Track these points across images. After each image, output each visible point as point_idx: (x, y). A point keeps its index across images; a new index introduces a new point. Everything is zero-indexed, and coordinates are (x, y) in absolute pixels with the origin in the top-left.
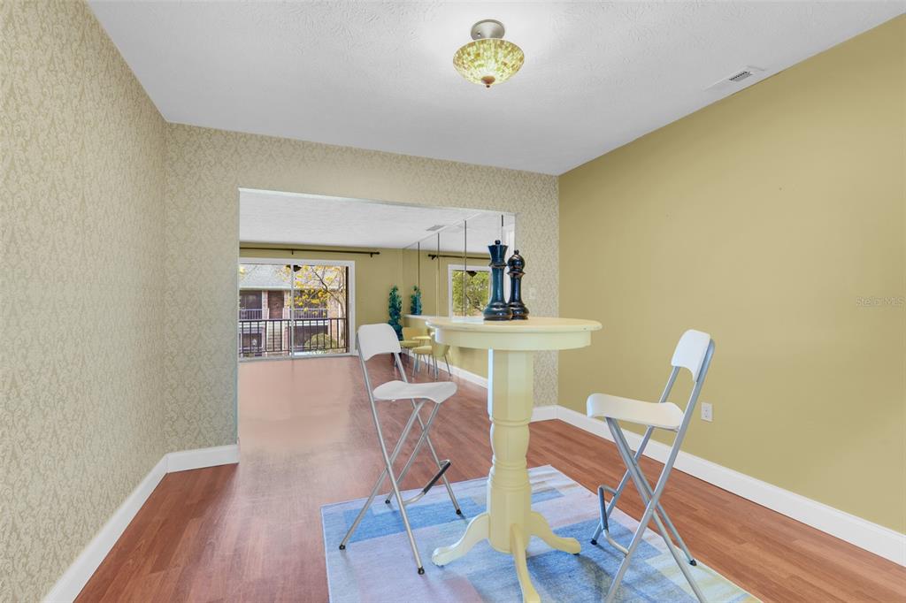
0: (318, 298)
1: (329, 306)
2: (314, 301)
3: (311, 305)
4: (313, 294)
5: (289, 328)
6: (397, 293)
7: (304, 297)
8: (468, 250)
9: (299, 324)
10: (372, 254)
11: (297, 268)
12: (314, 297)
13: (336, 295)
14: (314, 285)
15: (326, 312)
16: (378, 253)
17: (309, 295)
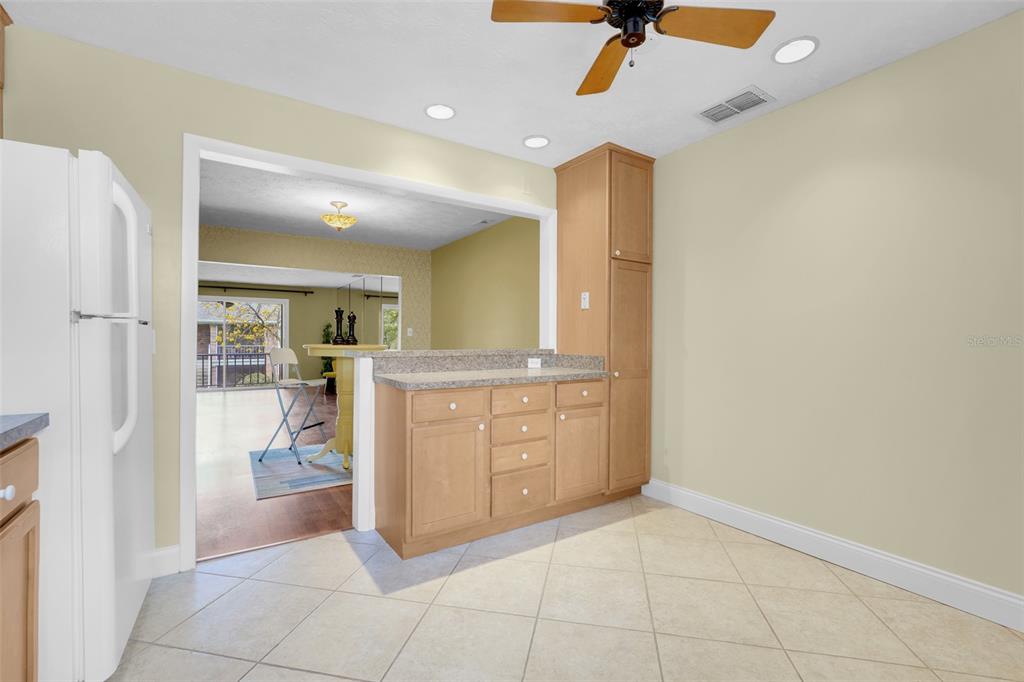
0: (253, 333)
1: (266, 342)
2: (248, 337)
3: (244, 341)
4: (247, 329)
5: (220, 368)
6: (331, 330)
7: (235, 333)
8: (384, 290)
9: (231, 362)
10: (306, 293)
11: (229, 305)
12: (247, 333)
13: (274, 331)
14: (248, 319)
15: (263, 349)
16: (312, 293)
17: (242, 330)
